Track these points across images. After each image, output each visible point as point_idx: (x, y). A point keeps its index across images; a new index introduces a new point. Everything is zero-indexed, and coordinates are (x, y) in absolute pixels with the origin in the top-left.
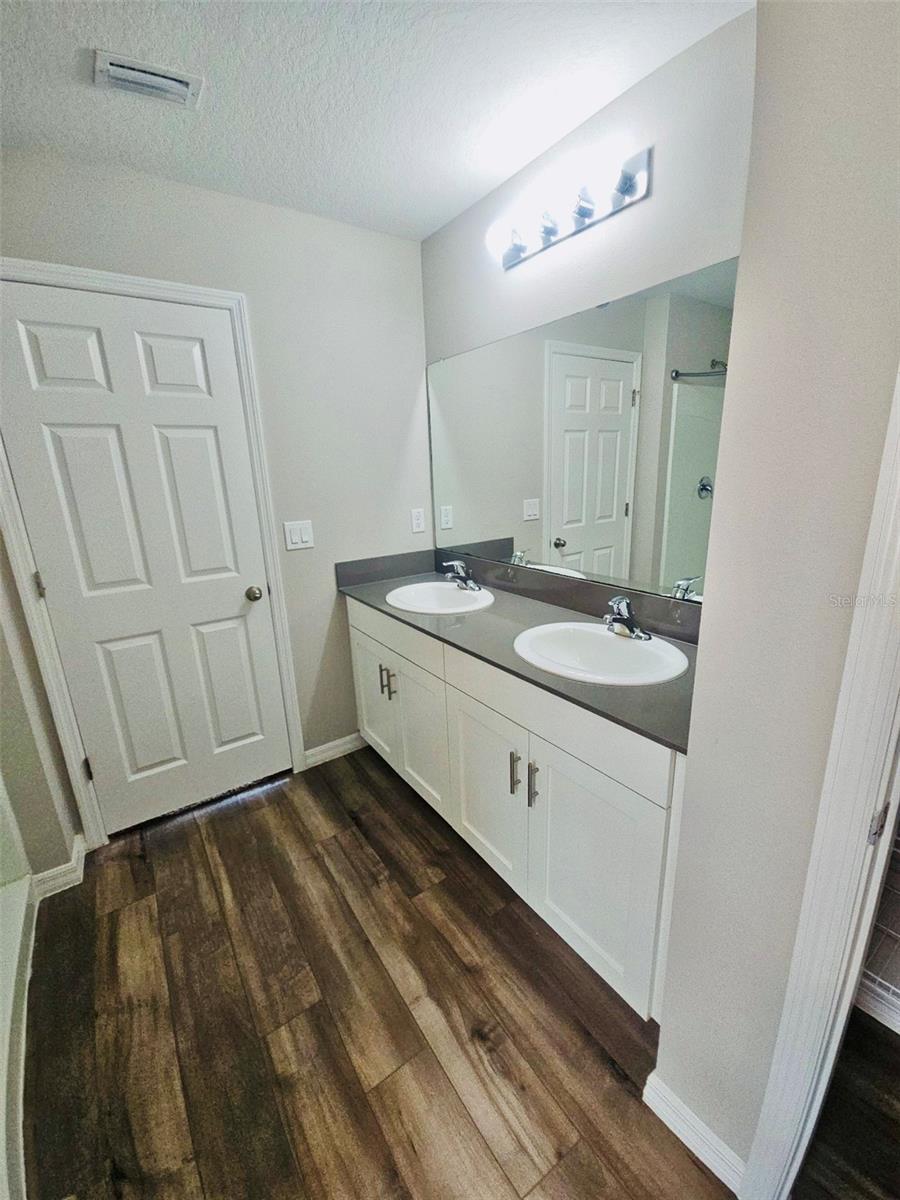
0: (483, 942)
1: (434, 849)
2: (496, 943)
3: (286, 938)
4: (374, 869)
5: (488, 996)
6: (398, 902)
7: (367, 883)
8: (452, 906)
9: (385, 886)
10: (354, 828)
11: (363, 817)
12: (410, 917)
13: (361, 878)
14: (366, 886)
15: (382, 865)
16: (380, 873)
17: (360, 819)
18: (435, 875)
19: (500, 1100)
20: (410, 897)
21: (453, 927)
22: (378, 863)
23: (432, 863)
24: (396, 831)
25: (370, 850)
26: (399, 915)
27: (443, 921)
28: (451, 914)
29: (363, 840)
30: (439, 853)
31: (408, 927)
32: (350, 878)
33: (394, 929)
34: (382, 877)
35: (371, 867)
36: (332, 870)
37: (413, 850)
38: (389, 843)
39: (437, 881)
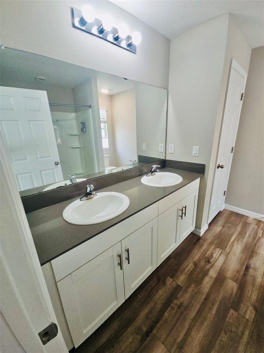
0: (186, 263)
1: (157, 284)
2: (184, 260)
3: (224, 337)
4: (176, 308)
5: (199, 260)
6: (186, 291)
7: (184, 309)
8: (179, 273)
9: (181, 300)
10: (155, 331)
11: (145, 329)
12: (189, 286)
13: (182, 313)
14: (186, 308)
15: (172, 305)
16: (177, 304)
17: (147, 331)
18: (169, 281)
19: (217, 257)
20: (181, 288)
21: (186, 271)
22: (172, 307)
23: (164, 283)
24: (151, 304)
25: (166, 314)
26: (190, 290)
27: (185, 274)
28: (182, 272)
29: (161, 322)
30: (159, 281)
31: (193, 286)
32: (184, 319)
33: (195, 291)
34: (178, 303)
35: (175, 311)
36: (184, 332)
37: (160, 292)
38: (159, 306)
39: (171, 280)
